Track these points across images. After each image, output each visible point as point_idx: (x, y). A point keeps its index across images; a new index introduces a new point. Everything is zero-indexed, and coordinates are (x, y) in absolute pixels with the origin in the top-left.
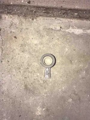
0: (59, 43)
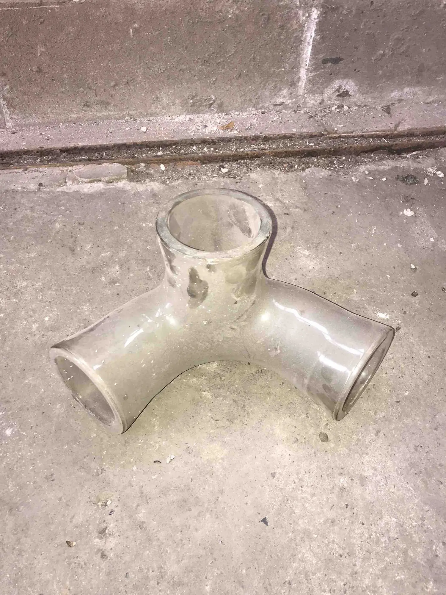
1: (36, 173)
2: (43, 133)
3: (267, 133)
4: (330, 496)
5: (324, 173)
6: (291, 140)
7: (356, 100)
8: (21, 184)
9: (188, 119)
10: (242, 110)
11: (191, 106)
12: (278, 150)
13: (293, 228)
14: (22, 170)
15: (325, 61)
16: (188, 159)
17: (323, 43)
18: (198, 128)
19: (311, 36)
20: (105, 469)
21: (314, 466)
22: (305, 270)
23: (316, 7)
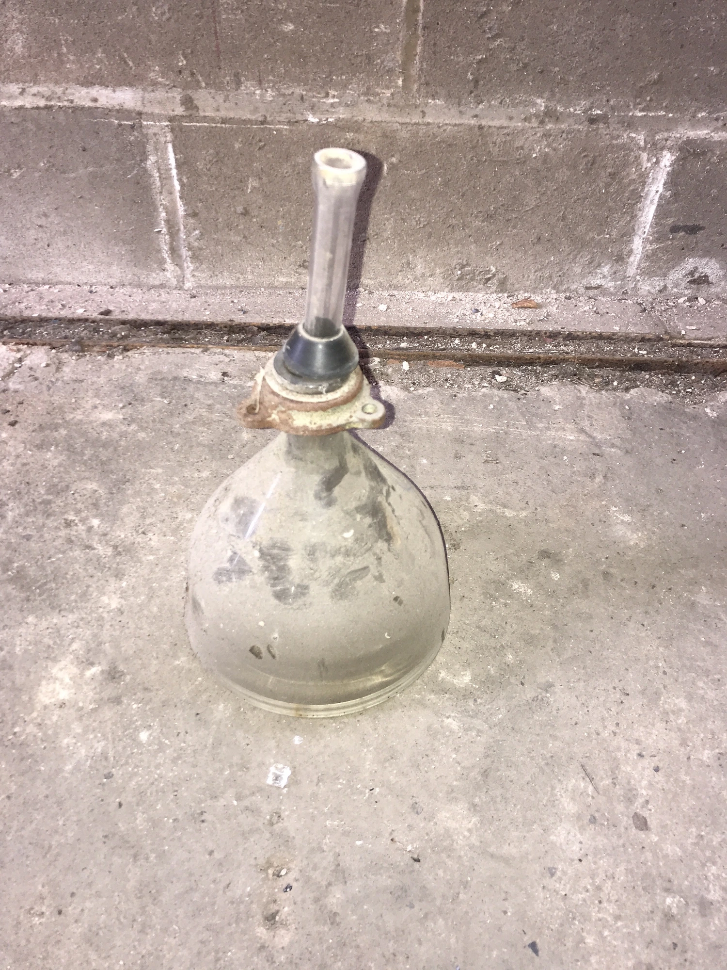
0: (216, 416)
1: (221, 356)
2: (236, 301)
3: (572, 329)
4: (647, 924)
5: (660, 397)
6: (610, 343)
7: (719, 290)
8: (196, 370)
9: (450, 298)
10: (534, 290)
11: (458, 280)
12: (588, 356)
13: (605, 477)
14: (201, 350)
15: (675, 229)
16: (445, 357)
17: (673, 203)
18: (465, 312)
19: (657, 192)
20: (283, 815)
21: (622, 868)
22: (622, 545)
23: (670, 149)
